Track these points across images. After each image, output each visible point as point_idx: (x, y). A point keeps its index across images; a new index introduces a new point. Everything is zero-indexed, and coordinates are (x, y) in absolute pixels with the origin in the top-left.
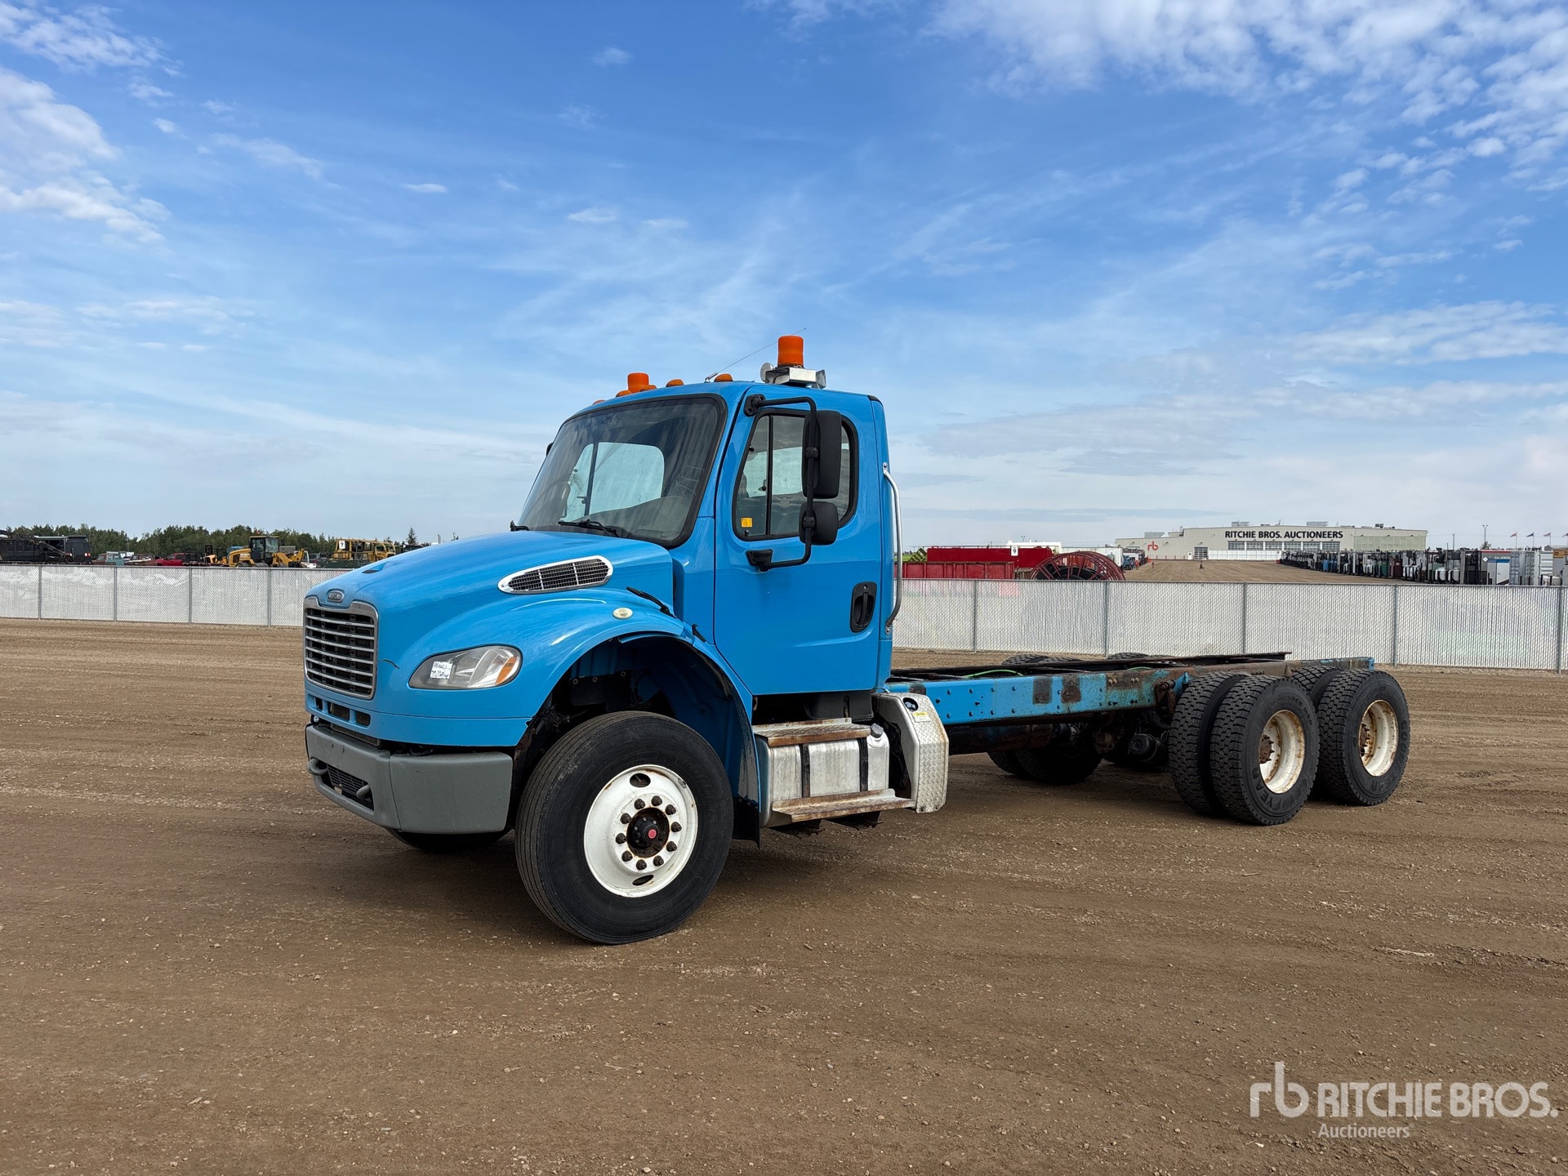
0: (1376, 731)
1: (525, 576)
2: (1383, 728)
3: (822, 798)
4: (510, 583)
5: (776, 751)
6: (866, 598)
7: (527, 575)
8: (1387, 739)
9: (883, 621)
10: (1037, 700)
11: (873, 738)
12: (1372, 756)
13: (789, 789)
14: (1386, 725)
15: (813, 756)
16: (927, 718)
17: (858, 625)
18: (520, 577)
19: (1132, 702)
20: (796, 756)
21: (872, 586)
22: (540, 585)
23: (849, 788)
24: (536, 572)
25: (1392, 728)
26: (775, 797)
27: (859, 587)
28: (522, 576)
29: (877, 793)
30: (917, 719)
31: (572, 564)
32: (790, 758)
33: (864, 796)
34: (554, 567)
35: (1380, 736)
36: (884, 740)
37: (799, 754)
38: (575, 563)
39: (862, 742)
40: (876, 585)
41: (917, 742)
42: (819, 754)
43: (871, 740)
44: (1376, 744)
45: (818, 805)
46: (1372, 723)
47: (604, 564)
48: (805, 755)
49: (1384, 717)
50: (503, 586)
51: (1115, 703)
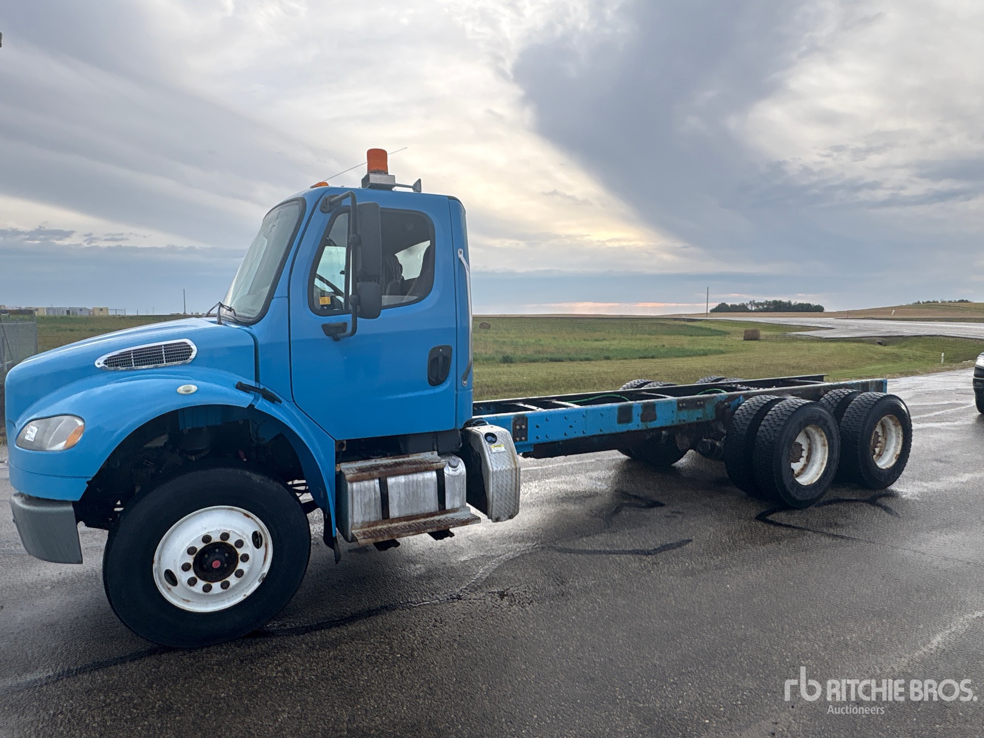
0: (886, 439)
1: (119, 355)
2: (892, 437)
3: (399, 519)
4: (106, 361)
5: (355, 485)
6: (441, 360)
7: (121, 354)
8: (893, 445)
9: (459, 377)
10: (620, 422)
11: (450, 468)
12: (881, 455)
13: (369, 514)
14: (894, 435)
15: (392, 487)
16: (503, 449)
17: (435, 381)
18: (115, 356)
19: (698, 419)
20: (375, 487)
21: (448, 349)
22: (131, 363)
23: (427, 508)
24: (129, 353)
25: (899, 437)
26: (355, 521)
27: (435, 350)
28: (117, 356)
29: (453, 510)
30: (494, 451)
31: (161, 346)
32: (369, 489)
33: (442, 514)
34: (145, 348)
35: (888, 442)
36: (462, 468)
37: (377, 486)
38: (165, 345)
39: (440, 473)
40: (451, 349)
41: (491, 469)
42: (398, 485)
43: (448, 471)
44: (885, 447)
45: (396, 524)
46: (883, 433)
47: (189, 346)
48: (384, 486)
49: (893, 428)
50: (99, 364)
51: (684, 420)
